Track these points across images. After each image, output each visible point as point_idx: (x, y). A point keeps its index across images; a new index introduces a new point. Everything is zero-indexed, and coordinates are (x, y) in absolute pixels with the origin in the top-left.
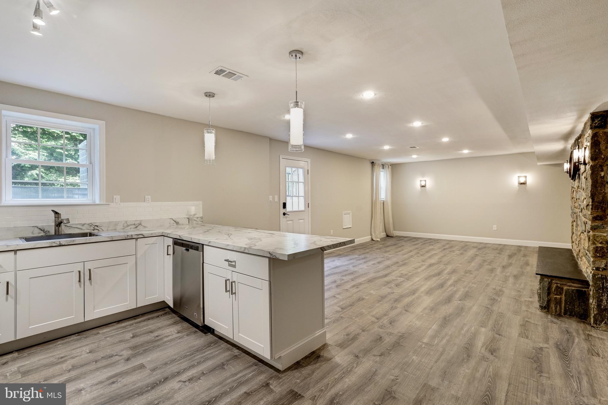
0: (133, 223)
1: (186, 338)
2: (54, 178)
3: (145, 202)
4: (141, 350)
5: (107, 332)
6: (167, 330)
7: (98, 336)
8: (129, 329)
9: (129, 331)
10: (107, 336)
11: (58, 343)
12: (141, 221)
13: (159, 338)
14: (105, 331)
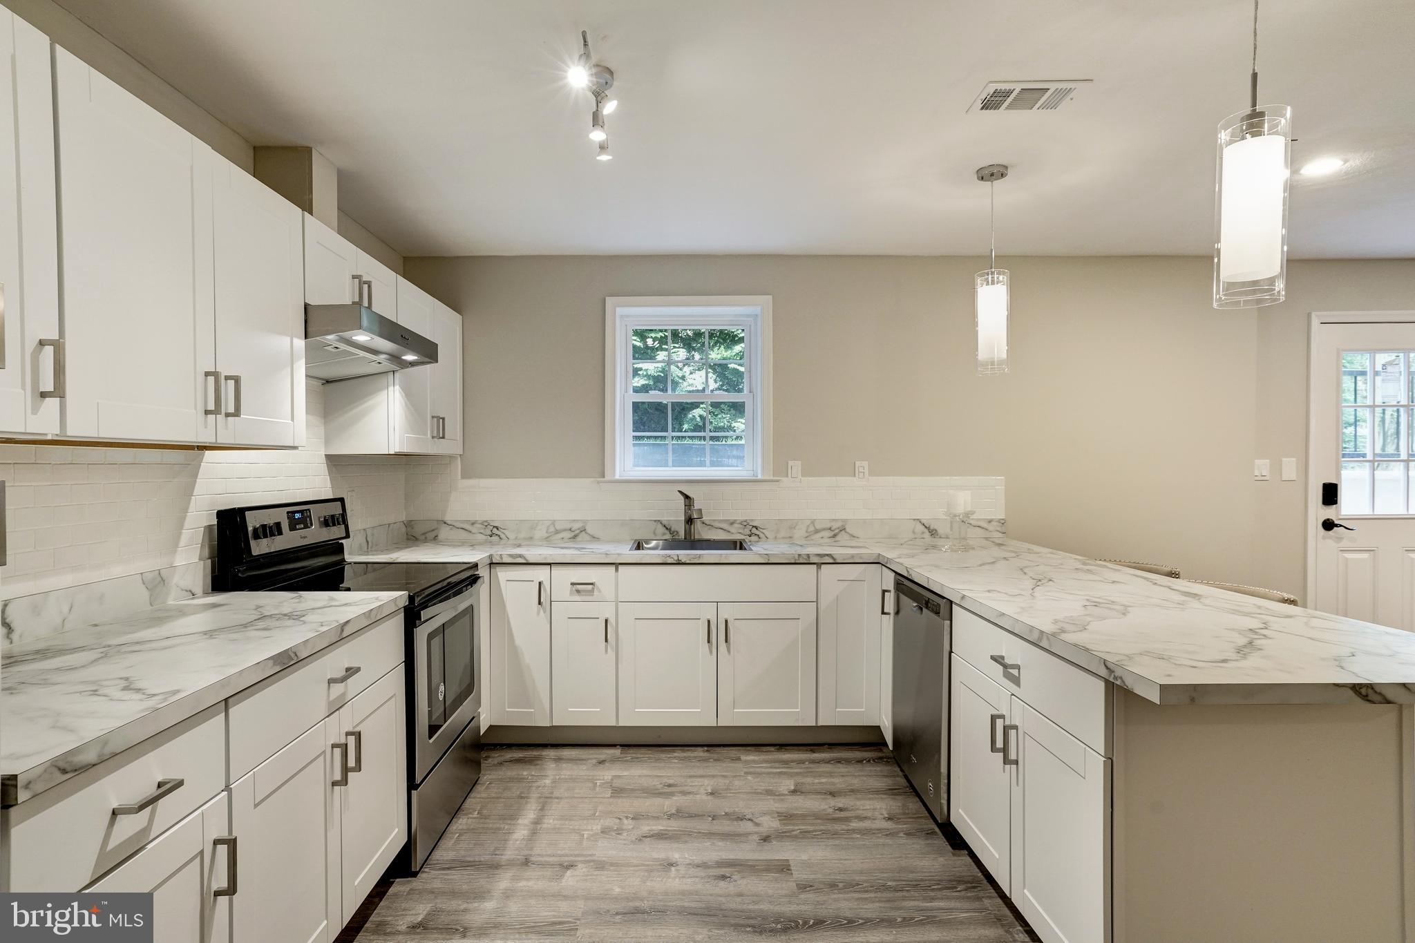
0: (828, 526)
1: (903, 840)
2: (725, 422)
3: (855, 476)
4: (797, 828)
5: (754, 761)
6: (868, 802)
7: (738, 765)
8: (792, 771)
9: (791, 775)
10: (752, 770)
11: (676, 754)
12: (845, 521)
13: (842, 814)
14: (751, 758)
